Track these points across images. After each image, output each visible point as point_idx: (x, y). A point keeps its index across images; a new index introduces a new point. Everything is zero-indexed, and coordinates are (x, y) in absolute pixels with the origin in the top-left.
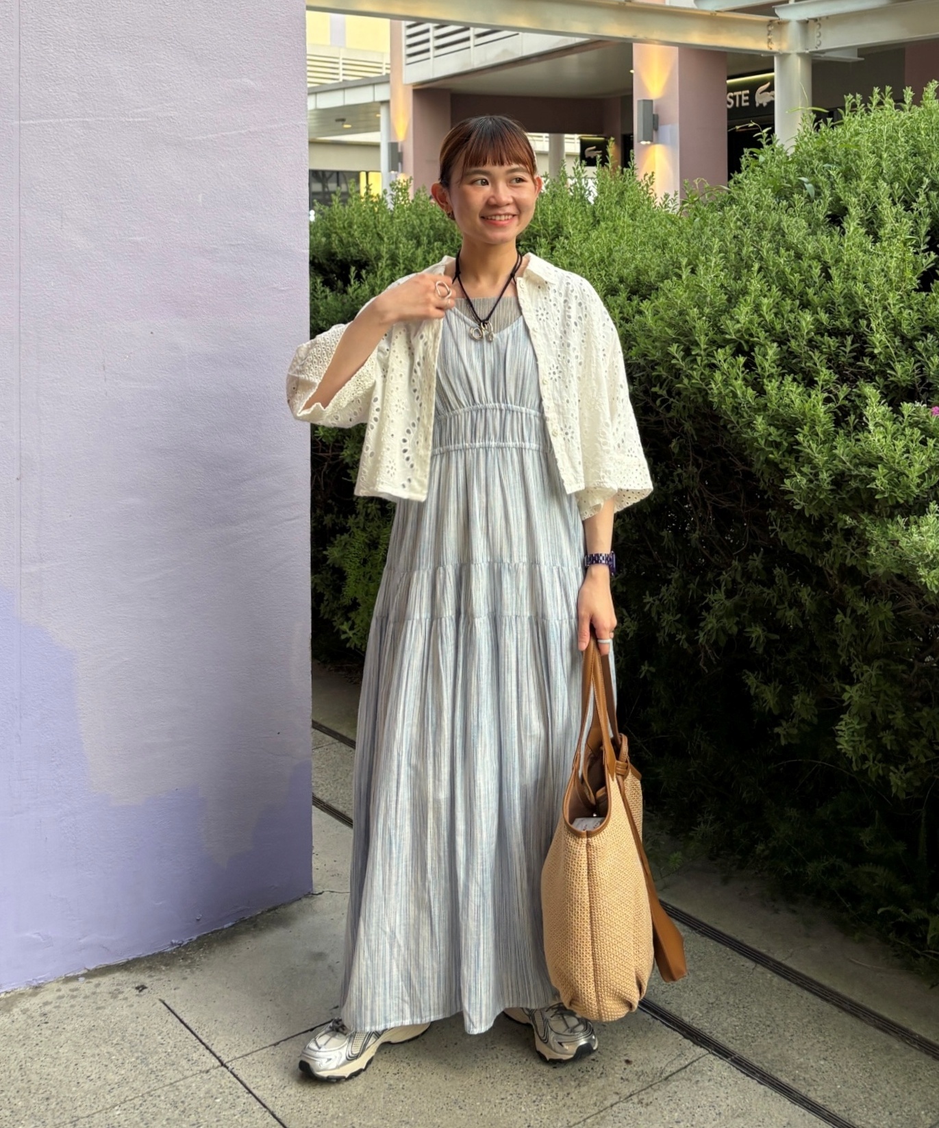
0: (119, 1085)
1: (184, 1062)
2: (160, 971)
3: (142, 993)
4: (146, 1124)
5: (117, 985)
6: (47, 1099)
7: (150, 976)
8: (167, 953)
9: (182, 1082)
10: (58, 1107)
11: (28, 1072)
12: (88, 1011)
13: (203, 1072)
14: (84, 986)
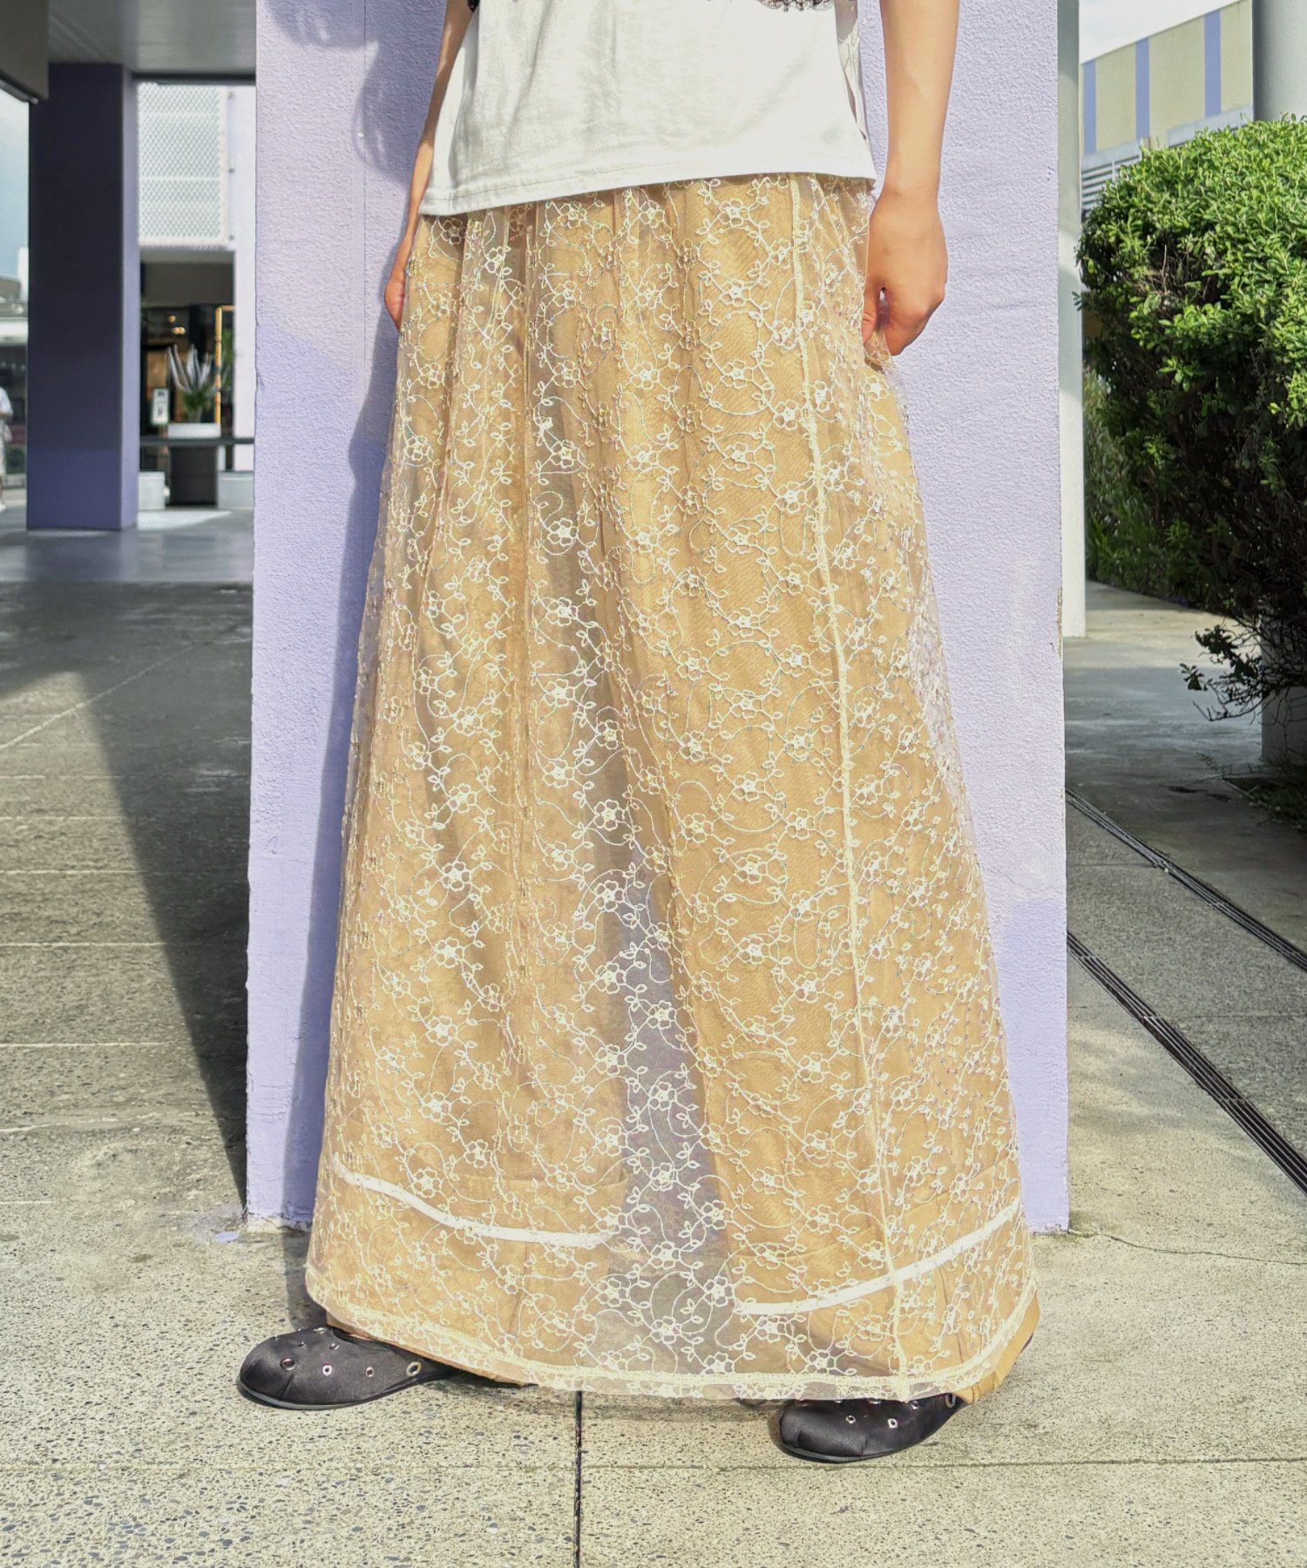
1: (505, 1438)
4: (309, 1522)
6: (194, 1413)
9: (459, 1472)
11: (215, 1358)
13: (521, 1466)
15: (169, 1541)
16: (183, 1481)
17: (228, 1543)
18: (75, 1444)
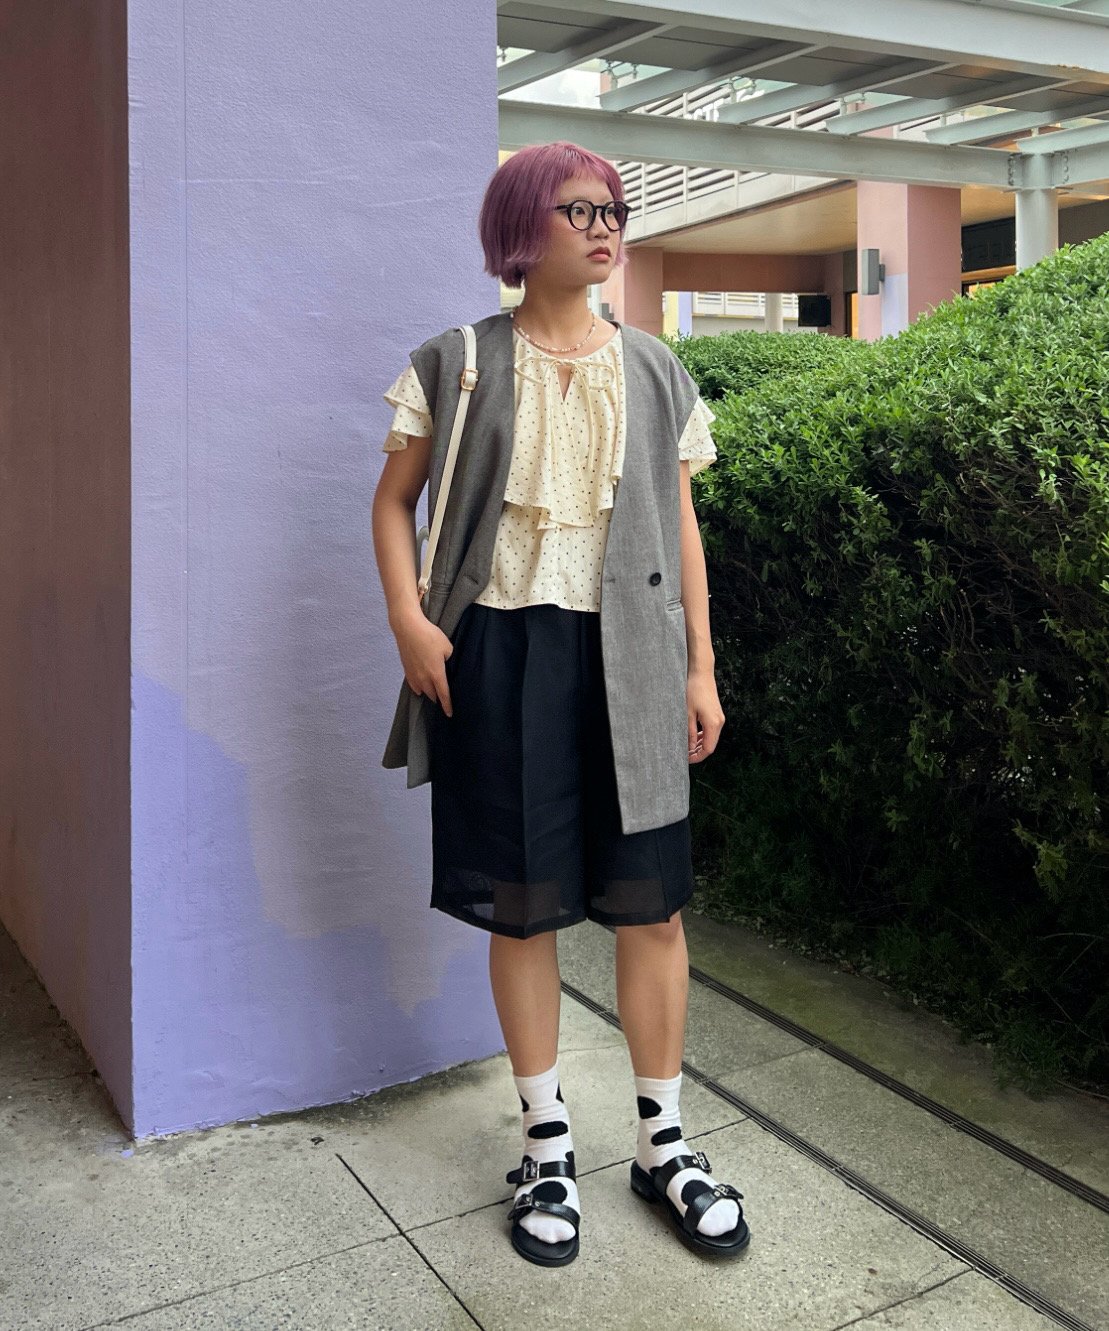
0: (287, 1247)
1: (359, 1227)
2: (340, 1123)
3: (318, 1146)
4: (313, 1295)
5: (293, 1135)
6: (208, 1257)
7: (328, 1128)
8: (348, 1104)
9: (355, 1250)
10: (219, 1266)
11: (189, 1225)
12: (258, 1162)
13: (377, 1240)
14: (256, 1133)
15: (262, 1323)
16: (238, 1291)
17: (288, 1316)
18: (166, 1288)
